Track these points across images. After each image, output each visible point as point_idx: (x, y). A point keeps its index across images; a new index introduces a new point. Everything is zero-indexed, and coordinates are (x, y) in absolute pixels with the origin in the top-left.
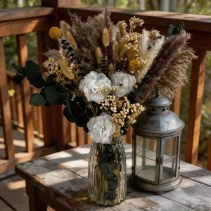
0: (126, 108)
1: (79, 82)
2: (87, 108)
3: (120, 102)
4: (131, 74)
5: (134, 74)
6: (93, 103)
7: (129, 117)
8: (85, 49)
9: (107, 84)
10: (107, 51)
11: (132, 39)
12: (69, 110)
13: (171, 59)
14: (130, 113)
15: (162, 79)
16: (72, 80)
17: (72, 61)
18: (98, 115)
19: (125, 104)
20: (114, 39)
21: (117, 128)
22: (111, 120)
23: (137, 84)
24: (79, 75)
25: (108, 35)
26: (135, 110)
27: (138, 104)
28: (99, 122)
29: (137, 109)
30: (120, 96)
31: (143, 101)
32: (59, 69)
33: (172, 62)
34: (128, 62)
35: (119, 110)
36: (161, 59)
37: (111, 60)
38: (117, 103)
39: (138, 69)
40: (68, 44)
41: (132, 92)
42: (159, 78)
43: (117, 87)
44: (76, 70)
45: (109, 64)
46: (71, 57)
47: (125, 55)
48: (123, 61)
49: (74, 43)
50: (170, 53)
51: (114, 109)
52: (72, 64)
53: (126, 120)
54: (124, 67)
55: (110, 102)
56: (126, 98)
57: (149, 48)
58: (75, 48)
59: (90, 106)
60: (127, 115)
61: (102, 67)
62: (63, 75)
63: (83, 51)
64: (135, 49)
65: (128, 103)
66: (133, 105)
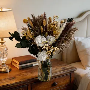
0: (52, 49)
1: (34, 39)
2: (37, 49)
3: (50, 47)
4: (54, 36)
5: (55, 36)
6: (40, 47)
7: (53, 52)
8: (36, 27)
9: (45, 40)
10: (45, 28)
11: (54, 23)
12: (31, 49)
13: (69, 31)
14: (53, 51)
15: (65, 38)
16: (31, 39)
17: (31, 31)
18: (42, 51)
19: (51, 47)
20: (47, 23)
21: (48, 56)
22: (46, 53)
23: (56, 40)
24: (34, 36)
25: (45, 22)
26: (55, 49)
27: (56, 47)
28: (42, 54)
29: (56, 49)
30: (50, 44)
31: (58, 46)
32: (27, 34)
33: (69, 32)
34: (52, 32)
35: (49, 50)
36: (65, 31)
37: (46, 31)
38: (49, 47)
39: (56, 34)
40: (30, 25)
41: (54, 43)
42: (64, 38)
43: (49, 41)
44: (33, 35)
45: (45, 33)
46: (31, 30)
47: (52, 29)
48: (51, 32)
49: (32, 25)
50: (68, 28)
51: (47, 49)
52: (32, 33)
53: (52, 53)
54: (51, 34)
55: (46, 47)
56: (52, 45)
57: (61, 26)
58: (33, 26)
59: (38, 48)
60: (52, 51)
61: (43, 34)
62: (28, 37)
63: (36, 28)
64: (55, 27)
65: (53, 47)
66: (55, 48)
